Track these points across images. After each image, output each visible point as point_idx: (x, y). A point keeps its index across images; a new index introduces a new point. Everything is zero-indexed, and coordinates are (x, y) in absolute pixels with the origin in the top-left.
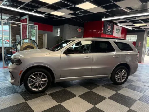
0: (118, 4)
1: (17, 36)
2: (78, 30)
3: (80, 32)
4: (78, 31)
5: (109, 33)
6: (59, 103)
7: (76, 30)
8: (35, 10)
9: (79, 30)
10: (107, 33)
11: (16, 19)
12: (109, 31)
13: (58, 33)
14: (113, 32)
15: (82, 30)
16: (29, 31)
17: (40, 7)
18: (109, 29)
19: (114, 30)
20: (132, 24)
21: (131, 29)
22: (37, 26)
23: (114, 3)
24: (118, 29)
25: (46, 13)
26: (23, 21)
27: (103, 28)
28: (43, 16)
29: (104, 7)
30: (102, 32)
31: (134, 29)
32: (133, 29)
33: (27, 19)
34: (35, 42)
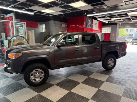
0: (105, 2)
1: (2, 34)
2: (62, 25)
4: (63, 27)
5: (90, 27)
6: (69, 91)
7: (61, 25)
8: (27, 8)
9: (64, 25)
10: (88, 27)
11: (1, 17)
12: (90, 25)
13: (43, 28)
14: (92, 25)
15: (66, 25)
16: (16, 29)
17: (33, 6)
18: (90, 23)
19: (93, 24)
20: (109, 18)
21: (107, 22)
22: (25, 23)
23: (103, 2)
24: (96, 23)
25: (36, 11)
26: (8, 19)
27: (85, 23)
28: (32, 14)
29: (93, 6)
30: (85, 26)
32: (108, 23)
33: (12, 16)
34: (25, 39)
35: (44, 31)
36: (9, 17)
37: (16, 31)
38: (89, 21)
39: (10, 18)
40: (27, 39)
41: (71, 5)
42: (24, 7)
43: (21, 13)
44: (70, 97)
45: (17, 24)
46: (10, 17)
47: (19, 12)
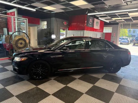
0: (105, 2)
2: (64, 23)
3: (66, 24)
4: (64, 24)
5: (91, 26)
6: (65, 85)
7: (62, 23)
8: (29, 5)
9: (65, 23)
10: (89, 26)
11: (4, 12)
12: (91, 24)
13: (44, 25)
15: (67, 23)
19: (94, 23)
20: (111, 18)
21: (109, 22)
22: (27, 19)
23: (103, 1)
24: (97, 22)
26: (10, 14)
27: (86, 21)
28: (34, 10)
29: (93, 5)
30: (86, 25)
31: (111, 22)
33: (15, 12)
34: (27, 35)
35: (45, 28)
36: (11, 13)
37: (17, 26)
38: (90, 19)
39: (13, 14)
40: (28, 35)
41: (72, 3)
42: (26, 3)
43: (24, 9)
44: (66, 90)
45: (19, 20)
46: (13, 12)
47: (22, 8)
